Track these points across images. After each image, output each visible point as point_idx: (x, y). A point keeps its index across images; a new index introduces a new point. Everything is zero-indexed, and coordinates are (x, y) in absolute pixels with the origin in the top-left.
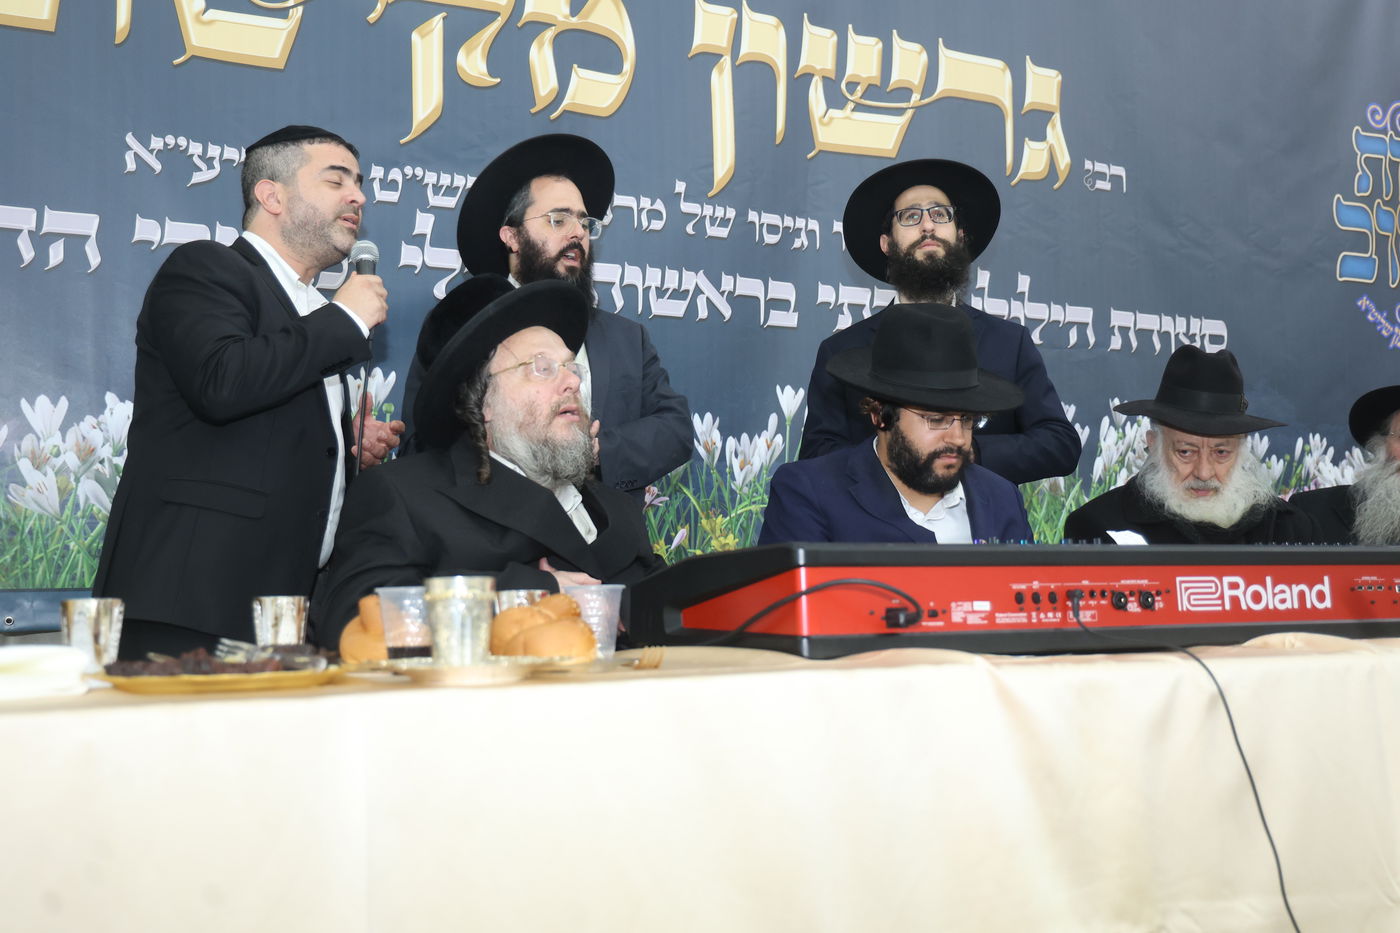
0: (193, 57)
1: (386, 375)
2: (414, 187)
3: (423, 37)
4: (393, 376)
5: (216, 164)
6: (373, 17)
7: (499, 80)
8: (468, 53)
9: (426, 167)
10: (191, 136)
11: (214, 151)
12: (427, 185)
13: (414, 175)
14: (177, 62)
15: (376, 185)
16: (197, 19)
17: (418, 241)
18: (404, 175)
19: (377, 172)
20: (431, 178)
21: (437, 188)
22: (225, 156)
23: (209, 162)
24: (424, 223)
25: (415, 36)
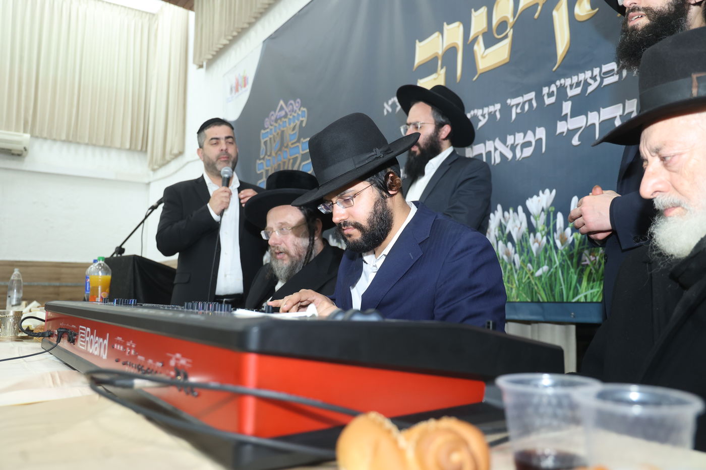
0: (481, 74)
1: (551, 192)
2: (562, 89)
3: (557, 10)
4: (554, 191)
5: (487, 116)
6: (536, 15)
7: (597, 9)
8: (580, 5)
9: (565, 76)
10: (478, 108)
11: (486, 110)
12: (567, 87)
13: (561, 84)
14: (475, 79)
15: (546, 97)
16: (483, 57)
17: (565, 118)
18: (557, 86)
19: (545, 90)
20: (568, 82)
21: (571, 86)
22: (490, 111)
23: (483, 116)
24: (567, 107)
25: (555, 13)
